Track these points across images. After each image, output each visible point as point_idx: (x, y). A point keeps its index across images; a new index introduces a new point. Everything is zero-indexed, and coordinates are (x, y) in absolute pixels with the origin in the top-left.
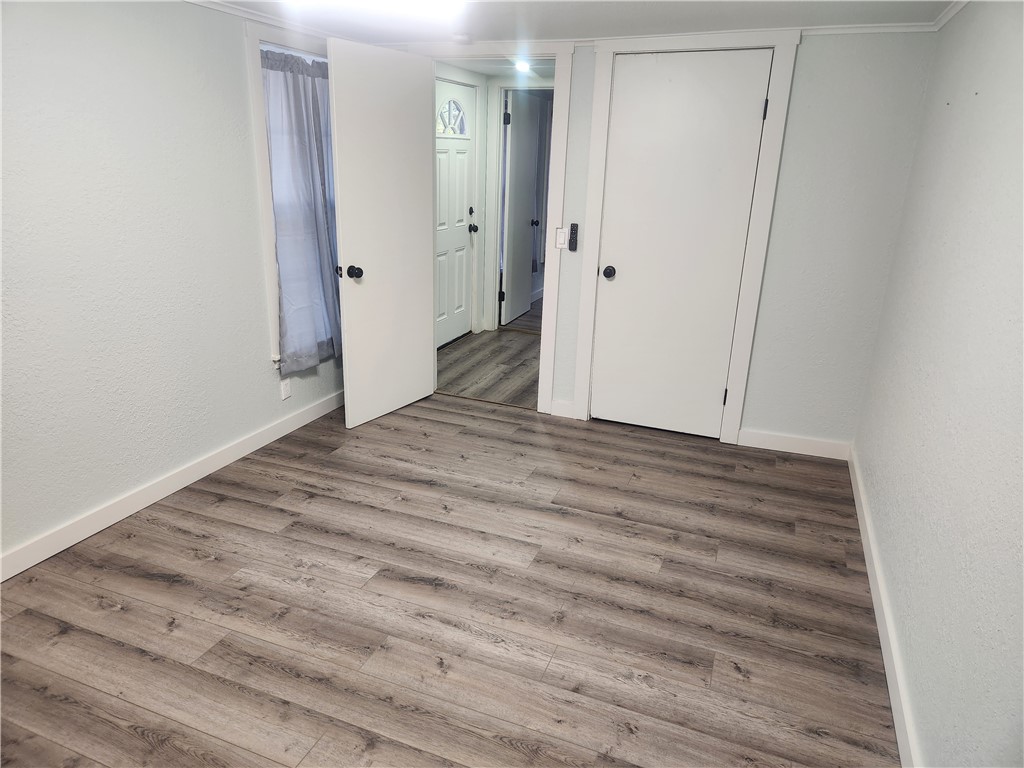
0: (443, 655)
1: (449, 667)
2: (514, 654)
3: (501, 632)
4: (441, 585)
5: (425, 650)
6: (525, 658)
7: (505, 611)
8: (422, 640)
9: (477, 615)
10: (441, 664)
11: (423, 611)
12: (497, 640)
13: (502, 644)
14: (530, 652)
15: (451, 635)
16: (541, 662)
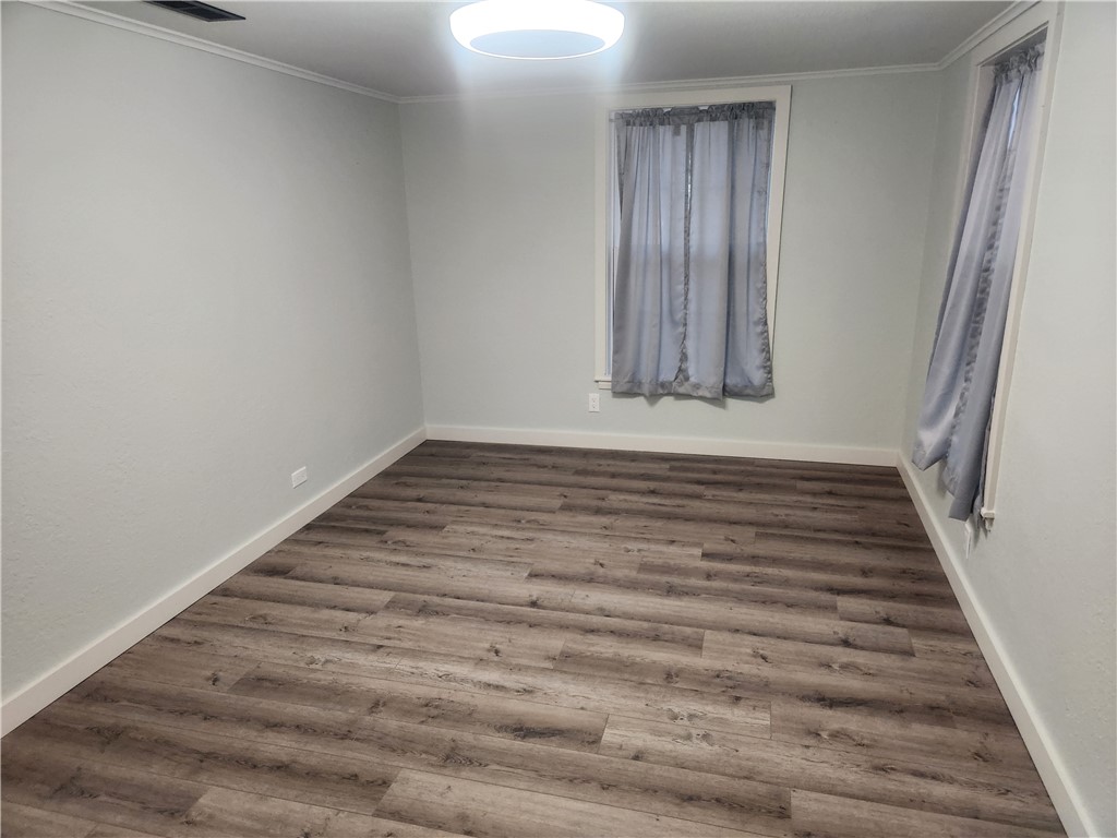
0: (496, 659)
1: (489, 651)
2: (430, 667)
3: (442, 685)
4: (516, 730)
5: (514, 661)
6: (421, 664)
7: (437, 707)
8: (520, 668)
9: (467, 699)
10: (497, 652)
11: (527, 697)
12: (447, 677)
13: (441, 674)
14: (414, 670)
15: (493, 676)
16: (405, 664)
